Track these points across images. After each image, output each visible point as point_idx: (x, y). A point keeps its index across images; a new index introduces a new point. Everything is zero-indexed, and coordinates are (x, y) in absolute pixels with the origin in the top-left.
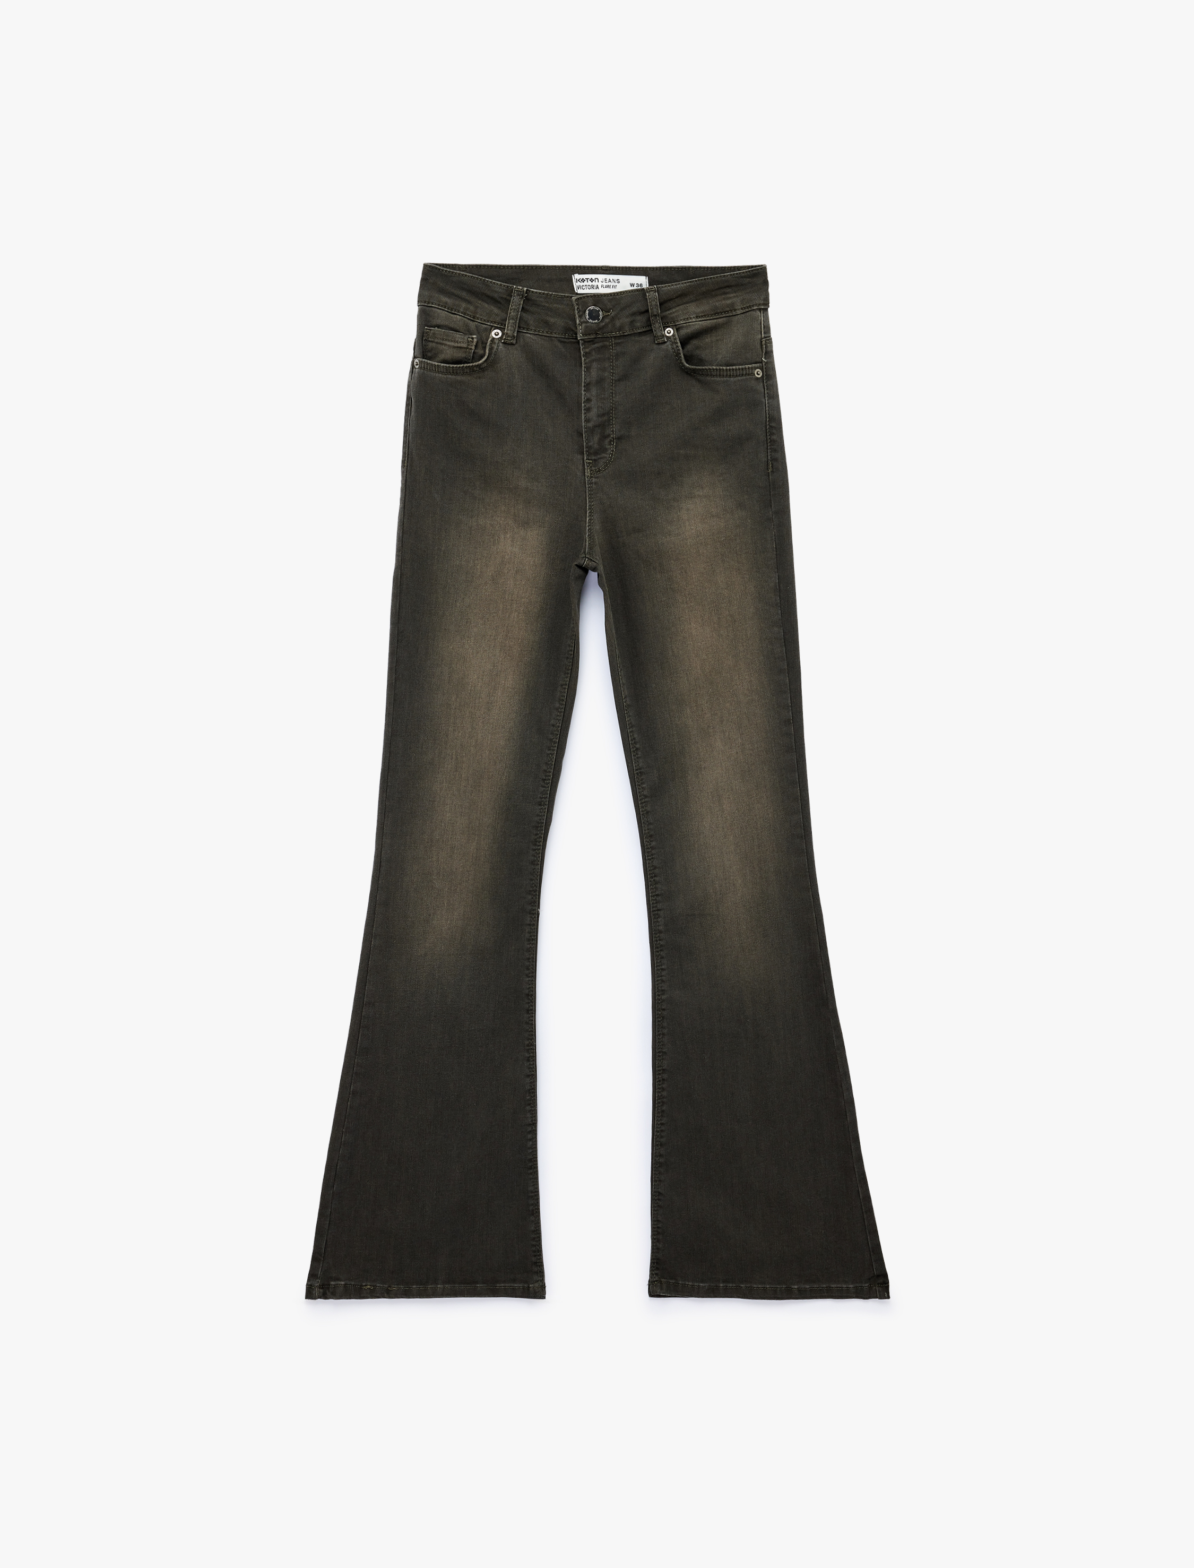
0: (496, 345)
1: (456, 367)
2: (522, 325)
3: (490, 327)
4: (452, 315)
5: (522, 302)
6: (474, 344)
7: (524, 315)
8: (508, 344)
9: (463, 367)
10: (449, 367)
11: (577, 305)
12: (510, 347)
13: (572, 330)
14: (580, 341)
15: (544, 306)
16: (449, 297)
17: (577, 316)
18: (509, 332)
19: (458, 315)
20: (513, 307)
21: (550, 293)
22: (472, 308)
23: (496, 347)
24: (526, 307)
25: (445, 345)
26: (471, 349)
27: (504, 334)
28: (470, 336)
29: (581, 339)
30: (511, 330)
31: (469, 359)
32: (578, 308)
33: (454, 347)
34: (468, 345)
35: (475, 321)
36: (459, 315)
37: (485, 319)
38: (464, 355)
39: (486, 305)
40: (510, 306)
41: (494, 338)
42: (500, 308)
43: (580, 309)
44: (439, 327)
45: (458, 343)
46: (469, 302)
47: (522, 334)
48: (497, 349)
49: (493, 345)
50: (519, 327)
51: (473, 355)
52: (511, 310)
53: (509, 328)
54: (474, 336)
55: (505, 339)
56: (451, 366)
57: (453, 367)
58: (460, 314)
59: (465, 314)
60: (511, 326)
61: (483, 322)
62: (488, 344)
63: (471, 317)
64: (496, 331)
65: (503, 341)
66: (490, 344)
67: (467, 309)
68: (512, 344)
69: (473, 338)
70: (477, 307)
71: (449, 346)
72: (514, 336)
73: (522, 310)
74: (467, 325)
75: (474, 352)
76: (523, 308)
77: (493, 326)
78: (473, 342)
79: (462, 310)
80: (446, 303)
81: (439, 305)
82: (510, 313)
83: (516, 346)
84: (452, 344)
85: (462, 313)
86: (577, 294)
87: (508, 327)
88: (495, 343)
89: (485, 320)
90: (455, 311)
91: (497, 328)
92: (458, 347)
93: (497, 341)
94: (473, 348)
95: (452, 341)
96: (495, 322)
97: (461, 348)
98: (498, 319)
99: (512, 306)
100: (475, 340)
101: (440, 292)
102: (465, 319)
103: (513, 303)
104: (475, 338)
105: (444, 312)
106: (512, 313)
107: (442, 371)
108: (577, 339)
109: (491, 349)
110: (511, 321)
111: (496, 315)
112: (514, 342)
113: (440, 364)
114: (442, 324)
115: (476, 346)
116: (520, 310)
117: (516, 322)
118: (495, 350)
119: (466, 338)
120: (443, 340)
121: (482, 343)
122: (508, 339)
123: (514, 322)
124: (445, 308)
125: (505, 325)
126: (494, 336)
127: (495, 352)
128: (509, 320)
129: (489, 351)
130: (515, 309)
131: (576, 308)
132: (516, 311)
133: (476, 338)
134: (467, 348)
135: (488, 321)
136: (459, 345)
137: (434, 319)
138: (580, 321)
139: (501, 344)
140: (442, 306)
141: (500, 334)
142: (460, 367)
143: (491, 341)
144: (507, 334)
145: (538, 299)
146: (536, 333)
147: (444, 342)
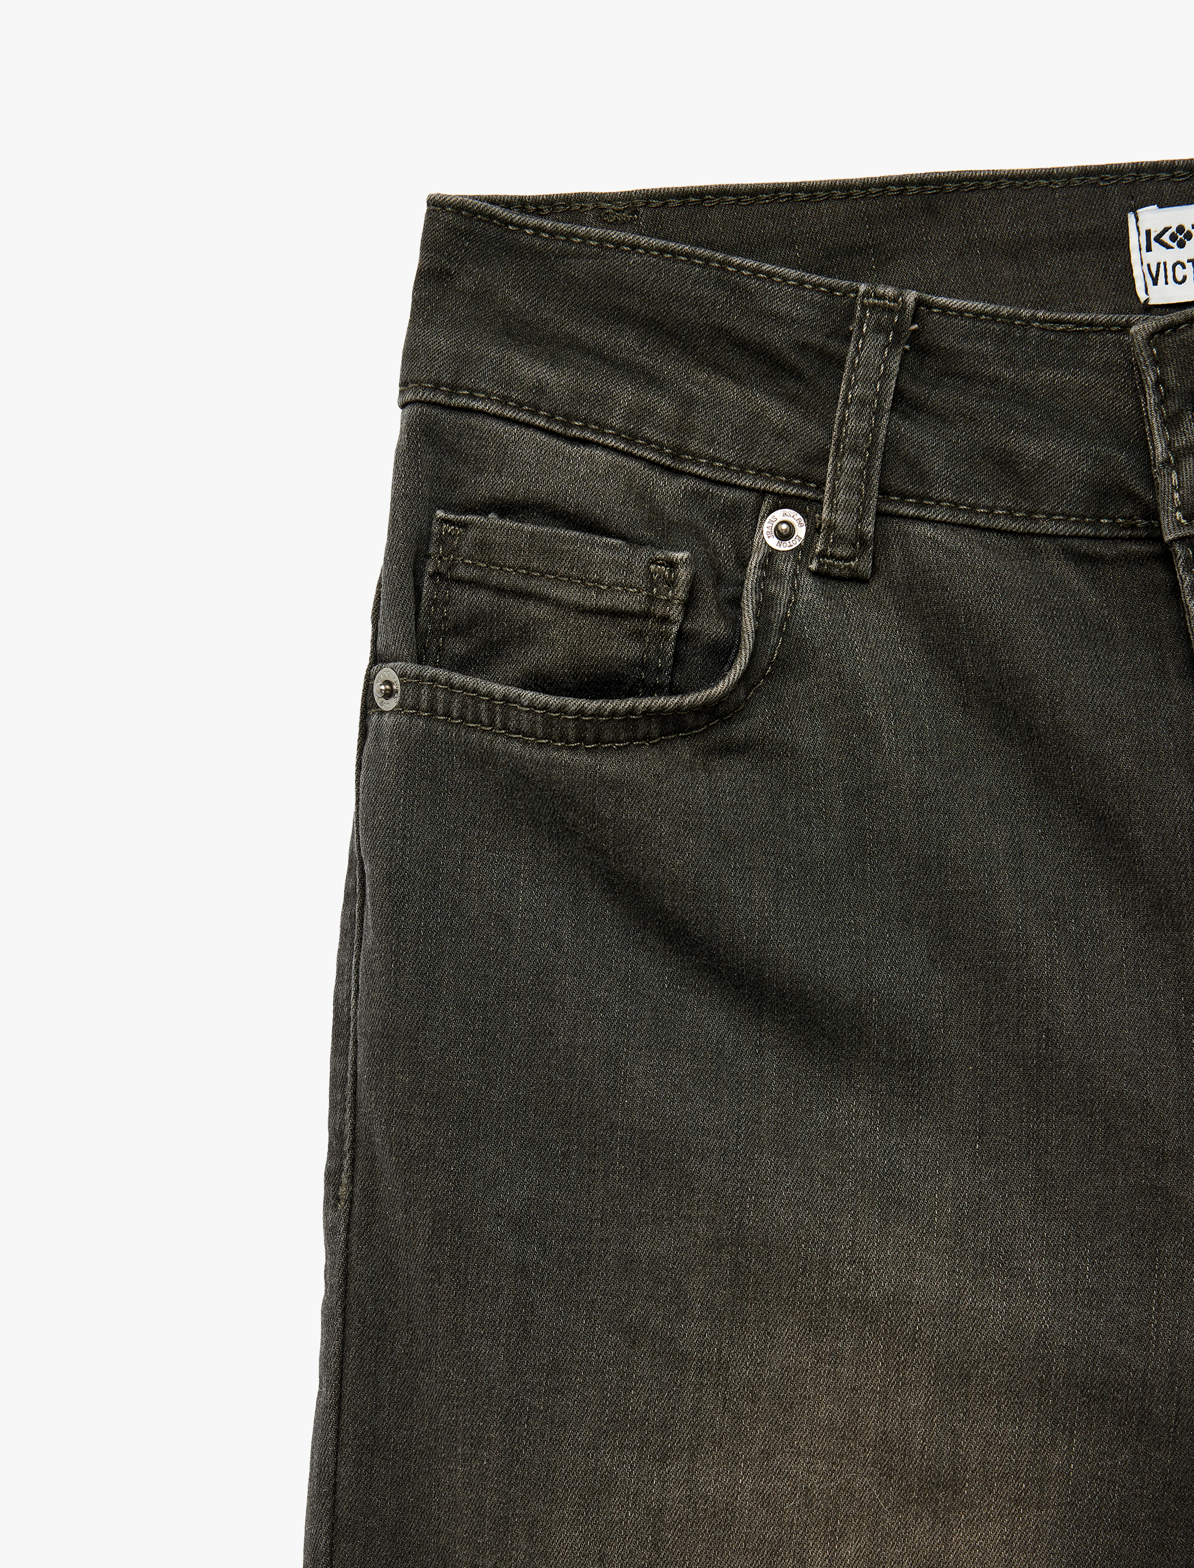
0: (787, 586)
1: (598, 713)
2: (896, 482)
3: (752, 498)
4: (569, 448)
5: (895, 366)
6: (681, 594)
7: (905, 427)
8: (840, 579)
9: (632, 711)
10: (562, 710)
11: (1156, 362)
12: (847, 593)
13: (1131, 496)
14: (1179, 550)
15: (995, 381)
16: (554, 362)
17: (1155, 421)
18: (839, 518)
19: (597, 445)
20: (858, 391)
21: (1026, 313)
22: (665, 407)
23: (784, 596)
24: (914, 389)
25: (543, 599)
26: (665, 619)
27: (818, 530)
28: (660, 555)
29: (1181, 540)
30: (847, 510)
31: (659, 671)
32: (1159, 381)
33: (584, 611)
34: (652, 599)
35: (681, 473)
36: (605, 447)
37: (730, 456)
38: (631, 650)
39: (731, 391)
40: (843, 387)
41: (772, 554)
42: (793, 400)
43: (1172, 381)
44: (506, 509)
45: (600, 592)
46: (652, 380)
47: (896, 525)
48: (792, 604)
49: (772, 589)
50: (884, 492)
51: (676, 647)
52: (846, 405)
53: (841, 496)
54: (680, 555)
55: (823, 554)
56: (573, 703)
57: (581, 712)
58: (611, 442)
59: (632, 439)
60: (850, 487)
61: (719, 476)
62: (750, 583)
63: (660, 451)
64: (779, 515)
65: (813, 566)
66: (761, 579)
67: (640, 414)
68: (856, 579)
69: (672, 565)
70: (688, 402)
71: (558, 603)
72: (861, 537)
73: (893, 409)
74: (643, 496)
75: (680, 632)
76: (897, 392)
77: (763, 493)
78: (672, 584)
79: (617, 422)
80: (540, 389)
81: (504, 401)
82: (843, 422)
83: (874, 586)
84: (573, 595)
85: (617, 436)
86: (1148, 309)
87: (834, 494)
88: (779, 577)
89: (727, 466)
90: (585, 427)
91: (783, 501)
92: (598, 612)
93: (787, 567)
94: (675, 612)
95: (570, 580)
96: (774, 473)
97: (615, 614)
98: (787, 456)
99: (850, 387)
100: (684, 574)
101: (509, 335)
102: (634, 464)
103: (853, 370)
104: (684, 562)
105: (529, 434)
106: (851, 424)
107: (525, 727)
108: (1161, 538)
109: (765, 605)
110: (848, 463)
111: (780, 436)
112: (864, 565)
113: (514, 691)
114: (520, 494)
115: (689, 605)
116: (887, 406)
117: (869, 466)
118: (780, 611)
119: (639, 565)
120: (528, 576)
121: (719, 579)
122: (839, 551)
123: (860, 464)
124: (535, 413)
125: (820, 486)
126: (773, 542)
127: (786, 619)
128: (839, 457)
129: (757, 618)
130: (862, 402)
131: (1150, 378)
132: (867, 411)
133: (693, 561)
134: (645, 615)
135: (742, 470)
136: (605, 601)
137: (480, 471)
138: (1169, 445)
139: (807, 581)
140: (519, 406)
141: (801, 532)
142: (614, 713)
143: (763, 566)
144: (831, 527)
145: (967, 346)
146: (962, 518)
147: (533, 585)
